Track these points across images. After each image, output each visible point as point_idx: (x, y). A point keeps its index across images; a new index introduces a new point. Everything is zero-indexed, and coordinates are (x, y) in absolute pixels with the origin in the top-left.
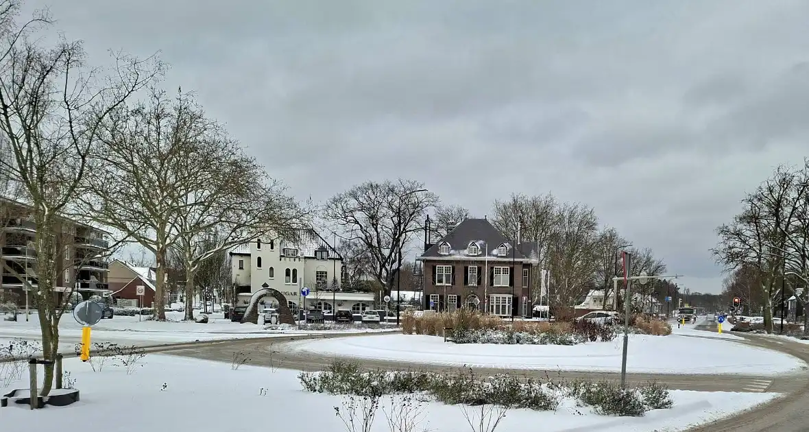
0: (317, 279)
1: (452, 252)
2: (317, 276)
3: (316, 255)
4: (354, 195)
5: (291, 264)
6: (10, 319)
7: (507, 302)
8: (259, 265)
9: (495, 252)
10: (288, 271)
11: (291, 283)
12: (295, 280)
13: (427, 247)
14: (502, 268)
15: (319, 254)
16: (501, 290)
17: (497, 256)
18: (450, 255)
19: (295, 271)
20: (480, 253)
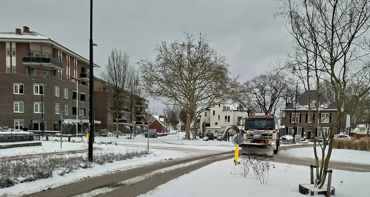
0: (238, 120)
1: (300, 106)
2: (238, 119)
3: (238, 109)
4: (254, 81)
5: (228, 114)
6: (129, 138)
7: (328, 130)
8: (214, 114)
9: (322, 106)
10: (226, 117)
11: (227, 122)
12: (229, 121)
13: (287, 104)
14: (325, 114)
15: (239, 109)
16: (325, 125)
17: (323, 108)
18: (299, 108)
19: (229, 117)
20: (314, 107)
